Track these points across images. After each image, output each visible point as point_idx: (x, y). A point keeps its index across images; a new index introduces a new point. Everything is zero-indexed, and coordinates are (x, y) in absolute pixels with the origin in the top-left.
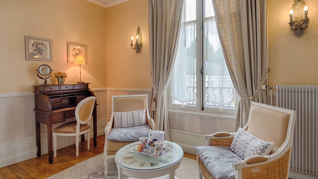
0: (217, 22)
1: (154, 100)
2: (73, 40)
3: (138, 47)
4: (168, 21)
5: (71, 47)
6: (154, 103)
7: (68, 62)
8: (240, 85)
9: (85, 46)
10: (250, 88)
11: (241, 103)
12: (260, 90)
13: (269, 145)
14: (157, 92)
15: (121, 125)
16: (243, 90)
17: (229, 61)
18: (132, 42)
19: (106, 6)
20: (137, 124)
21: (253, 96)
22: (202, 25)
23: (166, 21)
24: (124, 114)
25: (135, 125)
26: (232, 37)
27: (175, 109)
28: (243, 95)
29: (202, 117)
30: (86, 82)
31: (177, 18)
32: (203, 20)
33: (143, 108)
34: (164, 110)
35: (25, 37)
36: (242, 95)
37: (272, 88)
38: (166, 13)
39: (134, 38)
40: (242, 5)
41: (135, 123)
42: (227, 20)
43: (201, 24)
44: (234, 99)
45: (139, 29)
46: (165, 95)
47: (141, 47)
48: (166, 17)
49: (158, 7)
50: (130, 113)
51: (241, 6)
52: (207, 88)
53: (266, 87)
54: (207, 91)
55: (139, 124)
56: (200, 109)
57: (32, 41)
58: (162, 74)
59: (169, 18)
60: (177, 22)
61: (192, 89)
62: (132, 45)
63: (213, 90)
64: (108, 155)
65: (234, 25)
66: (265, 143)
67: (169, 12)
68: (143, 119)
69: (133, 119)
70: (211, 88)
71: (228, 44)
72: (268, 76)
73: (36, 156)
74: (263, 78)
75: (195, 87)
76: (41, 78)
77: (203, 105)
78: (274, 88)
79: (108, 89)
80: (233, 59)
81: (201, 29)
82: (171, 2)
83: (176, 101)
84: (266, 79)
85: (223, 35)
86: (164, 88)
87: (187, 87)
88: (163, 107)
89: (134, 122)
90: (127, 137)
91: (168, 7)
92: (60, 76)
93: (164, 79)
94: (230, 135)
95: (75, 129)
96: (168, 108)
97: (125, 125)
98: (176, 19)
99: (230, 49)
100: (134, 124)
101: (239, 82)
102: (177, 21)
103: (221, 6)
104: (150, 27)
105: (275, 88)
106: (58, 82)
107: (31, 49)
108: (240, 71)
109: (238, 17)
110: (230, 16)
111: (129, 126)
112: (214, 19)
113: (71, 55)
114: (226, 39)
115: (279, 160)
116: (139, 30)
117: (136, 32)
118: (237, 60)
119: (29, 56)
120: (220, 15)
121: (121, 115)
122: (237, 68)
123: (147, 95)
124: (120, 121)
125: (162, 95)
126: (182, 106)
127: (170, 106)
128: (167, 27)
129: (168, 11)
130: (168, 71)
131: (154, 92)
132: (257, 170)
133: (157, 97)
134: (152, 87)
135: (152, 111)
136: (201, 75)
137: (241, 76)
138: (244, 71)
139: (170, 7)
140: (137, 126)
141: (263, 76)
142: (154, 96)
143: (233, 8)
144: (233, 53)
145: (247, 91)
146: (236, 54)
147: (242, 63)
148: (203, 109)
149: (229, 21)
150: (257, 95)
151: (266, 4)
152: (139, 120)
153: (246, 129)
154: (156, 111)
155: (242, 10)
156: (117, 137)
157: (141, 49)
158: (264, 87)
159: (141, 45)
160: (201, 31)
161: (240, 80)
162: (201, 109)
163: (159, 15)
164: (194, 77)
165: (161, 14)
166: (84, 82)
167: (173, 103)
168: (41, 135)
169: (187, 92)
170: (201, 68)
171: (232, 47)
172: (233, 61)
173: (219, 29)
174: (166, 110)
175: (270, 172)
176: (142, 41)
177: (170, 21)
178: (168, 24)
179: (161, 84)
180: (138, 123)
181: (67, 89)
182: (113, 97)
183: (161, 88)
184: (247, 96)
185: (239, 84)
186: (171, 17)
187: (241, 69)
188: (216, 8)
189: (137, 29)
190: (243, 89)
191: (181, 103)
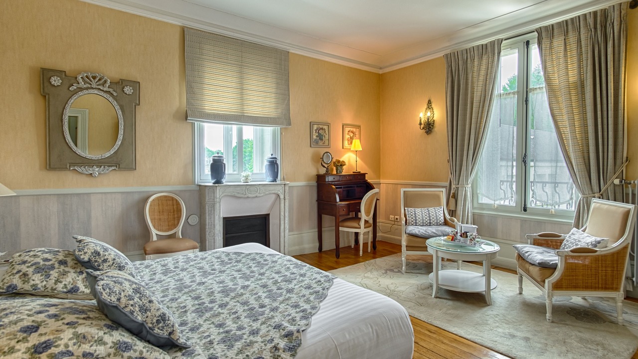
0: (549, 96)
1: (453, 197)
2: (348, 121)
3: (429, 127)
4: (475, 94)
5: (347, 130)
6: (452, 201)
7: (343, 148)
8: (580, 178)
9: (359, 127)
10: (596, 182)
11: (581, 202)
12: (612, 185)
13: (603, 240)
14: (457, 186)
15: (416, 223)
16: (585, 186)
17: (566, 147)
18: (420, 120)
19: (381, 72)
20: (434, 223)
21: (600, 192)
22: (526, 98)
23: (473, 93)
24: (418, 210)
25: (432, 224)
26: (570, 116)
27: (483, 209)
28: (585, 192)
29: (524, 221)
30: (362, 172)
31: (489, 90)
32: (527, 91)
33: (439, 205)
34: (467, 209)
35: (310, 123)
36: (583, 191)
37: (630, 183)
38: (472, 82)
39: (423, 115)
40: (587, 73)
41: (432, 221)
42: (563, 94)
43: (525, 96)
44: (572, 196)
45: (429, 102)
46: (469, 191)
47: (432, 126)
48: (473, 88)
49: (460, 74)
50: (425, 210)
51: (585, 75)
52: (532, 182)
53: (621, 182)
54: (533, 187)
55: (437, 223)
56: (521, 211)
57: (315, 127)
58: (466, 162)
59: (477, 90)
60: (488, 95)
61: (508, 183)
62: (420, 124)
63: (543, 185)
64: (407, 250)
65: (573, 98)
66: (599, 239)
67: (476, 82)
68: (442, 218)
69: (430, 217)
70: (538, 182)
71: (564, 124)
72: (626, 166)
73: (318, 251)
74: (616, 170)
75: (514, 182)
76: (324, 167)
77: (525, 205)
78: (632, 182)
79: (382, 181)
80: (571, 145)
81: (524, 103)
82: (480, 68)
83: (484, 198)
84: (622, 170)
85: (556, 112)
86: (468, 181)
87: (501, 181)
88: (466, 206)
89: (430, 220)
90: (428, 233)
91: (475, 74)
92: (339, 164)
93: (468, 169)
94: (561, 236)
95: (359, 225)
96: (473, 208)
97: (419, 223)
98: (487, 91)
99: (567, 131)
100: (430, 223)
101: (579, 174)
102: (489, 93)
103: (556, 74)
104: (448, 101)
105: (634, 182)
106: (337, 172)
107: (315, 135)
108: (581, 160)
109: (579, 89)
110: (568, 89)
111: (425, 224)
112: (544, 89)
113: (346, 139)
114: (561, 118)
115: (613, 254)
116: (431, 103)
117: (426, 106)
118: (576, 146)
119: (314, 143)
120: (554, 86)
121: (415, 211)
122: (576, 156)
123: (444, 190)
124: (414, 218)
125: (465, 190)
126: (494, 206)
127: (476, 205)
128: (474, 101)
129: (475, 80)
130: (474, 158)
131: (453, 186)
132: (587, 262)
133: (457, 192)
134: (449, 179)
135: (450, 210)
136: (523, 164)
137: (583, 167)
138: (588, 160)
139: (479, 75)
140: (434, 225)
141: (617, 167)
142: (452, 191)
143: (573, 76)
144: (571, 137)
145: (591, 186)
146: (575, 138)
147: (585, 149)
148: (525, 210)
149: (565, 95)
150: (607, 192)
151: (623, 72)
152: (437, 219)
153: (584, 231)
154: (456, 211)
155: (587, 80)
156: (417, 232)
157: (432, 129)
158: (617, 182)
159: (433, 123)
160: (525, 106)
161: (580, 172)
162: (523, 210)
163: (461, 86)
164: (513, 166)
165: (465, 84)
166: (360, 172)
167: (480, 202)
168: (323, 229)
169: (501, 188)
170: (523, 155)
171: (570, 129)
172: (571, 147)
173: (551, 105)
174: (470, 211)
175: (600, 265)
176: (435, 118)
177: (479, 94)
178: (475, 98)
179: (463, 176)
180: (435, 221)
181: (334, 180)
182: (402, 190)
183: (463, 181)
184: (590, 192)
185: (579, 176)
186: (480, 89)
187: (584, 157)
188: (546, 77)
189: (427, 101)
190: (585, 183)
191: (492, 202)
